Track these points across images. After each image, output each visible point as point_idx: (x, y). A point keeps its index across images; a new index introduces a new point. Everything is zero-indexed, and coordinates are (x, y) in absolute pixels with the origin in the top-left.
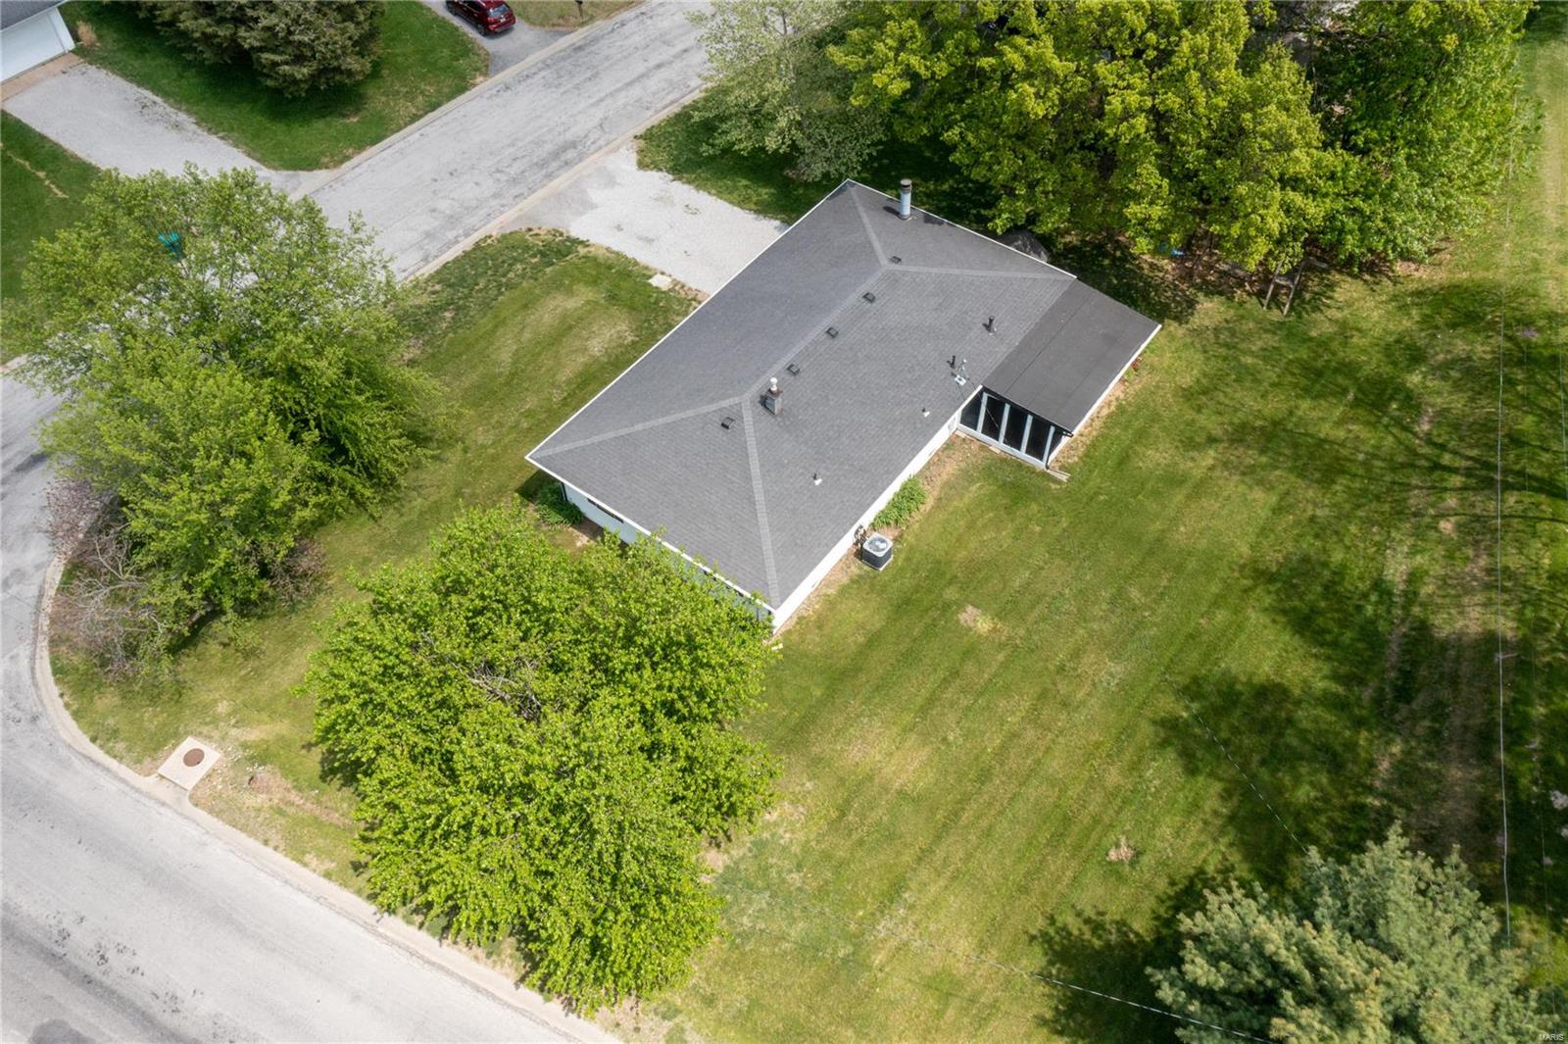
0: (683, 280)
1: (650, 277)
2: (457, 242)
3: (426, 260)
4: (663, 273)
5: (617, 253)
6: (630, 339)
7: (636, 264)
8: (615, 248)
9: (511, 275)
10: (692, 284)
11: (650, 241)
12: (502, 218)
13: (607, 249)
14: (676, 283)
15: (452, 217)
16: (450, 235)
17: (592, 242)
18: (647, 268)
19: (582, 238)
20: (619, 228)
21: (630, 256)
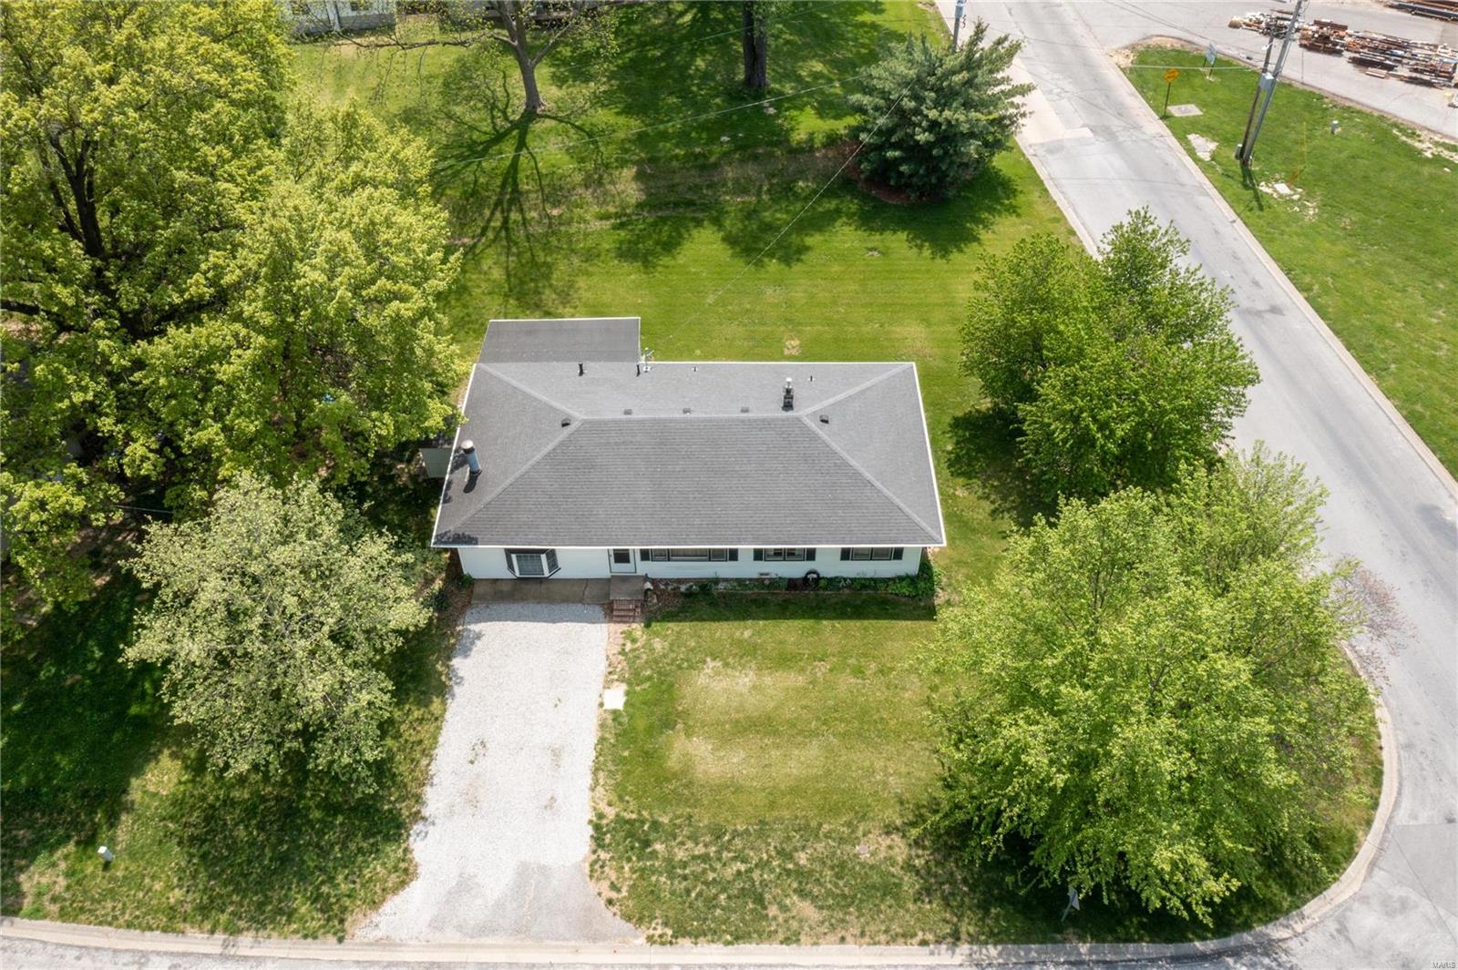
0: (601, 679)
1: (615, 712)
4: (601, 705)
5: (596, 771)
6: (712, 664)
7: (602, 740)
8: (589, 780)
9: (700, 850)
10: (603, 667)
11: (556, 753)
12: (607, 959)
13: (593, 789)
14: (608, 684)
17: (591, 815)
18: (602, 726)
19: (590, 830)
20: (551, 804)
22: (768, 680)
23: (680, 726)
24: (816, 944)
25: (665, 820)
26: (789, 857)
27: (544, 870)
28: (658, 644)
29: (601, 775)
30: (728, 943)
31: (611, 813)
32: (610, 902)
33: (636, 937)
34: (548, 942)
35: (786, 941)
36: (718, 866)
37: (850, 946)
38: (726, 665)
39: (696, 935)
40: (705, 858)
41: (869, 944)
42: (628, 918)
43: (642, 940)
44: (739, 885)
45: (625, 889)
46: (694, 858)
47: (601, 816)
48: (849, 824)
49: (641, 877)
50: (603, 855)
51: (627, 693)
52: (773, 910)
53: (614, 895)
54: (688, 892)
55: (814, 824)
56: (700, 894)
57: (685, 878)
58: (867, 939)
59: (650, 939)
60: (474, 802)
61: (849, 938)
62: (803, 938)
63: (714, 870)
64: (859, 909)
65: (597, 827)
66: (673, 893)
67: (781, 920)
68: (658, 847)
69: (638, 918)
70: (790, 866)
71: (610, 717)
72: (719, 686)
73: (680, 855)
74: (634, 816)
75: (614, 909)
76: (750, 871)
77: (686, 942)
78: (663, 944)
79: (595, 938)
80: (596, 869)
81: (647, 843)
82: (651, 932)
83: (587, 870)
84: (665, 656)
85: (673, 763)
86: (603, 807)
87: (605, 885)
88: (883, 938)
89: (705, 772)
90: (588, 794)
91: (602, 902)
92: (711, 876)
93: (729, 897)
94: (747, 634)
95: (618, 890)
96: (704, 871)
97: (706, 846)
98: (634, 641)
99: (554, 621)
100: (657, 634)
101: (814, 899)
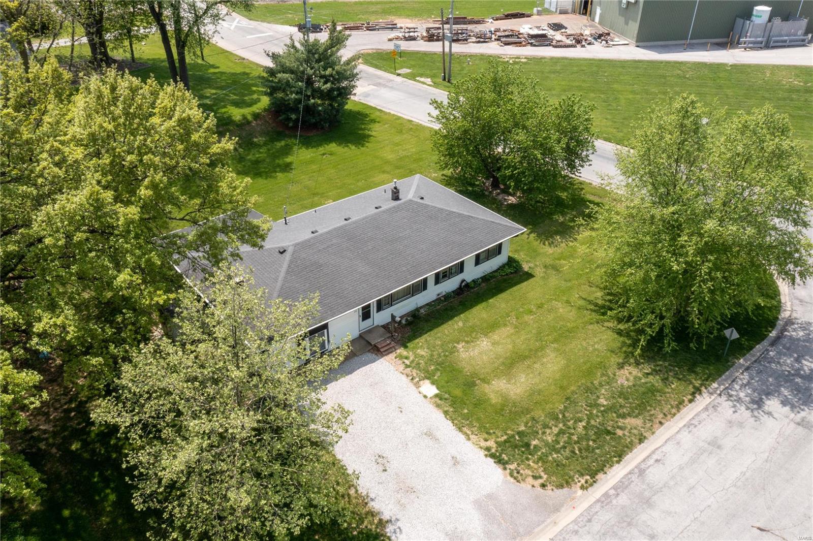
0: (411, 385)
1: (436, 396)
2: (615, 488)
3: (641, 472)
4: (425, 397)
5: (460, 429)
6: (460, 346)
7: (446, 413)
8: (462, 437)
9: (555, 430)
10: (405, 380)
11: (429, 434)
12: (575, 514)
13: (469, 439)
14: (417, 385)
15: (629, 524)
16: (623, 499)
18: (438, 406)
19: (491, 460)
20: (455, 462)
21: (449, 422)
22: (496, 337)
23: (478, 382)
24: (653, 433)
25: (522, 428)
26: (597, 405)
27: (490, 496)
28: (420, 352)
29: (465, 429)
30: (618, 462)
31: (491, 443)
32: (543, 486)
33: (575, 492)
34: (536, 530)
35: (641, 441)
36: (573, 431)
37: (667, 424)
38: (467, 342)
39: (601, 469)
40: (561, 432)
41: (672, 417)
42: (561, 486)
43: (580, 492)
44: (591, 433)
45: (542, 474)
46: (558, 435)
47: (488, 449)
48: (602, 375)
49: (544, 462)
50: (513, 467)
51: (433, 383)
52: (619, 432)
53: (540, 481)
54: (573, 452)
55: (589, 385)
56: (580, 450)
57: (565, 447)
58: (669, 416)
59: (582, 487)
60: (411, 490)
61: (663, 421)
62: (645, 434)
63: (573, 434)
64: (651, 406)
65: (492, 456)
66: (567, 458)
67: (627, 434)
68: (535, 442)
69: (566, 482)
70: (602, 409)
71: (437, 400)
72: (474, 352)
73: (549, 439)
74: (505, 437)
75: (549, 487)
76: (588, 423)
77: (600, 476)
78: (591, 485)
79: (557, 509)
80: (516, 476)
81: (527, 445)
82: (579, 484)
83: (512, 480)
84: (432, 355)
85: (494, 399)
86: (484, 444)
87: (530, 480)
88: (674, 411)
89: (516, 394)
90: (469, 444)
91: (540, 489)
92: (575, 438)
93: (594, 441)
94: (461, 324)
95: (540, 477)
96: (569, 438)
97: (556, 426)
98: (407, 358)
99: (350, 373)
100: (416, 348)
101: (629, 415)
